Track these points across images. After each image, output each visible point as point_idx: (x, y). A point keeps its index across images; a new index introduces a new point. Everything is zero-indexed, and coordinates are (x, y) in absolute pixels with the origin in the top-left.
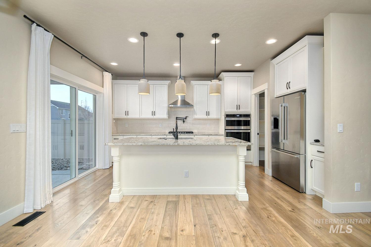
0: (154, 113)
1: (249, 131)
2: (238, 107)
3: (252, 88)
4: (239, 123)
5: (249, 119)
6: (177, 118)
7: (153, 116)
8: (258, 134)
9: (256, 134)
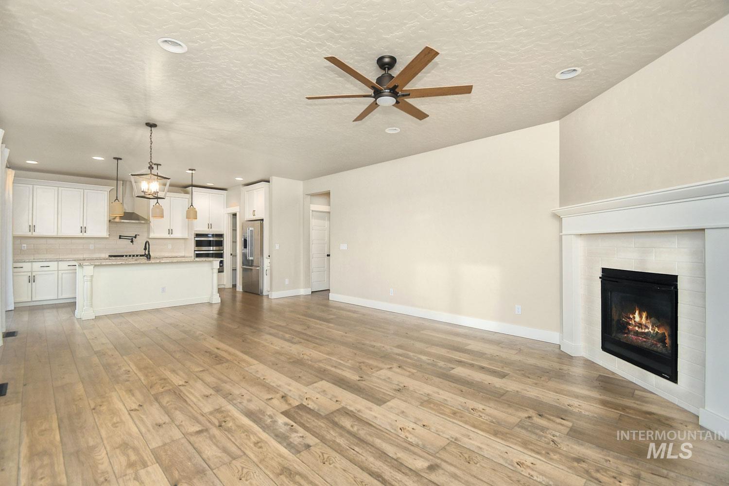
0: (83, 229)
1: (222, 252)
2: (210, 226)
3: (225, 207)
4: (209, 244)
5: (222, 239)
6: (120, 236)
7: (82, 234)
8: (231, 254)
9: (230, 255)
